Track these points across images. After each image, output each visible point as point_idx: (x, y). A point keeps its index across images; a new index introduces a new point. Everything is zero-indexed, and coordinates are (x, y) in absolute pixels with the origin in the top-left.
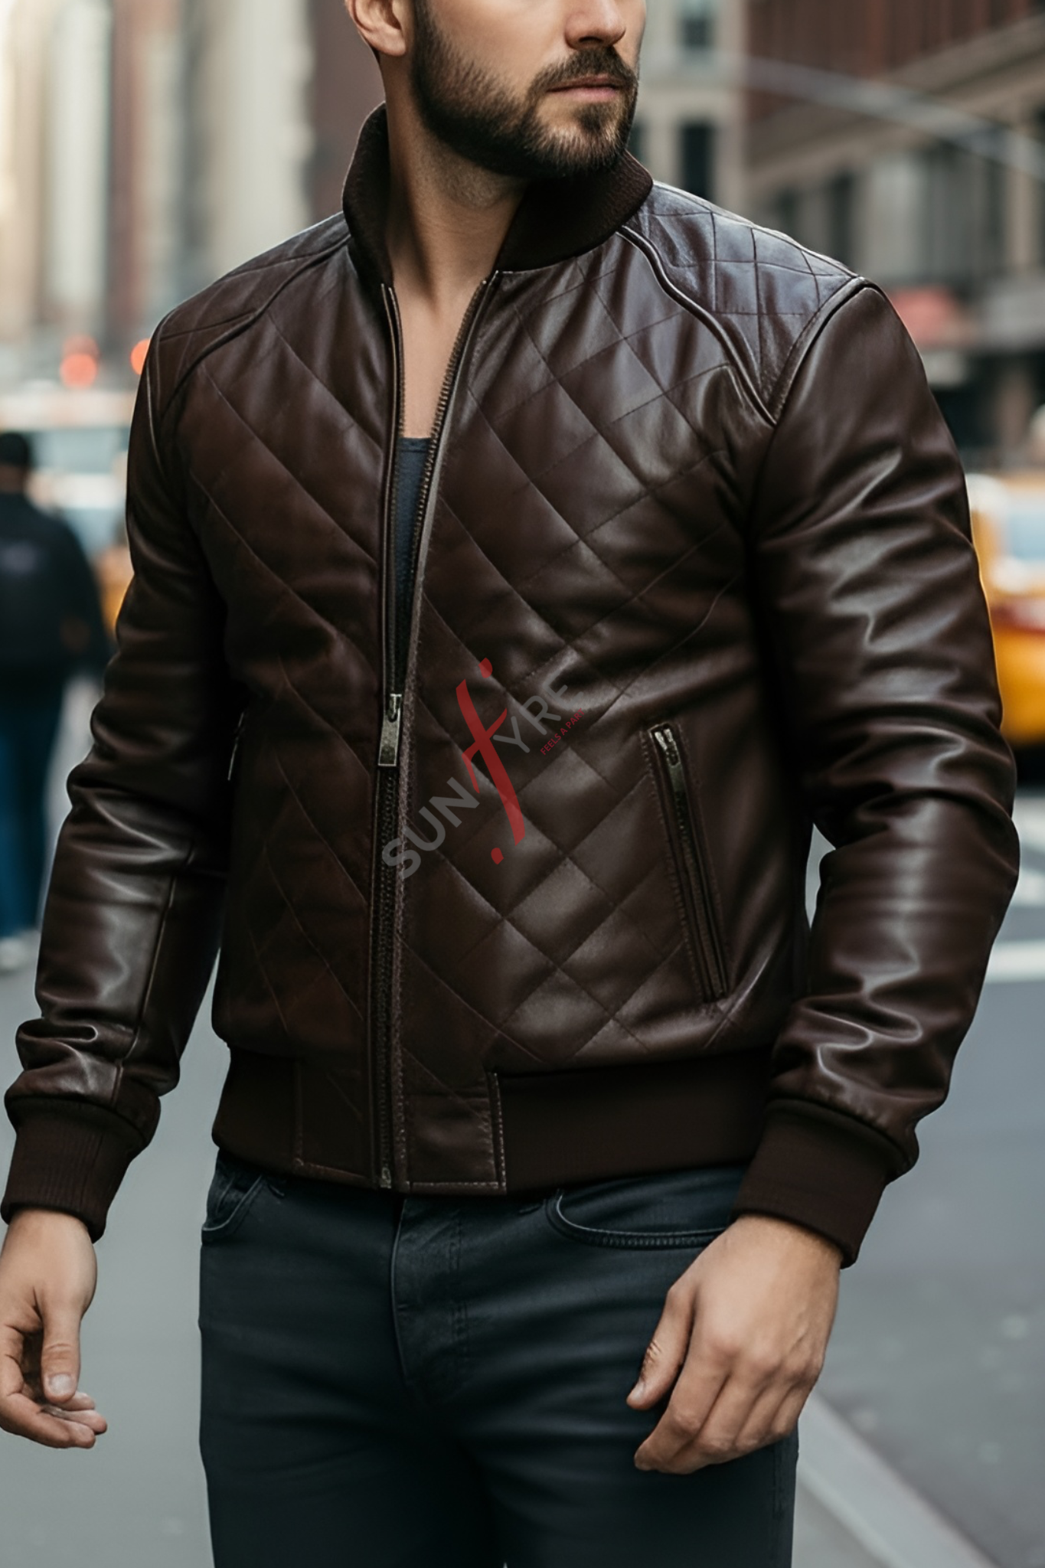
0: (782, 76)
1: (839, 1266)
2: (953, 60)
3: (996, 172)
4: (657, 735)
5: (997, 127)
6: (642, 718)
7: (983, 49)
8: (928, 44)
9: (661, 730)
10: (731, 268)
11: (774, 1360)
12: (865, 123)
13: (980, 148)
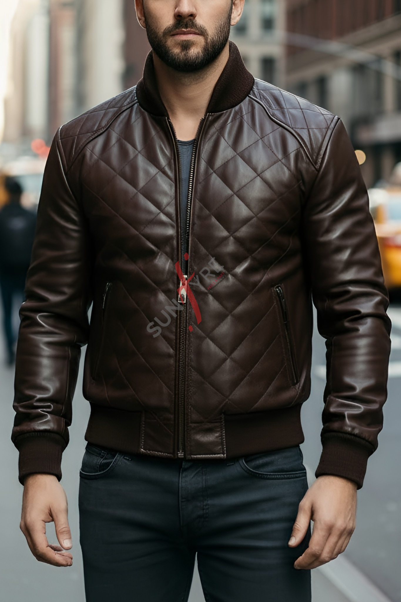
0: (300, 40)
1: (356, 489)
2: (363, 34)
3: (379, 76)
4: (277, 289)
5: (380, 58)
6: (272, 283)
7: (374, 29)
8: (354, 28)
9: (278, 287)
10: (293, 111)
11: (344, 526)
12: (330, 57)
13: (374, 67)
